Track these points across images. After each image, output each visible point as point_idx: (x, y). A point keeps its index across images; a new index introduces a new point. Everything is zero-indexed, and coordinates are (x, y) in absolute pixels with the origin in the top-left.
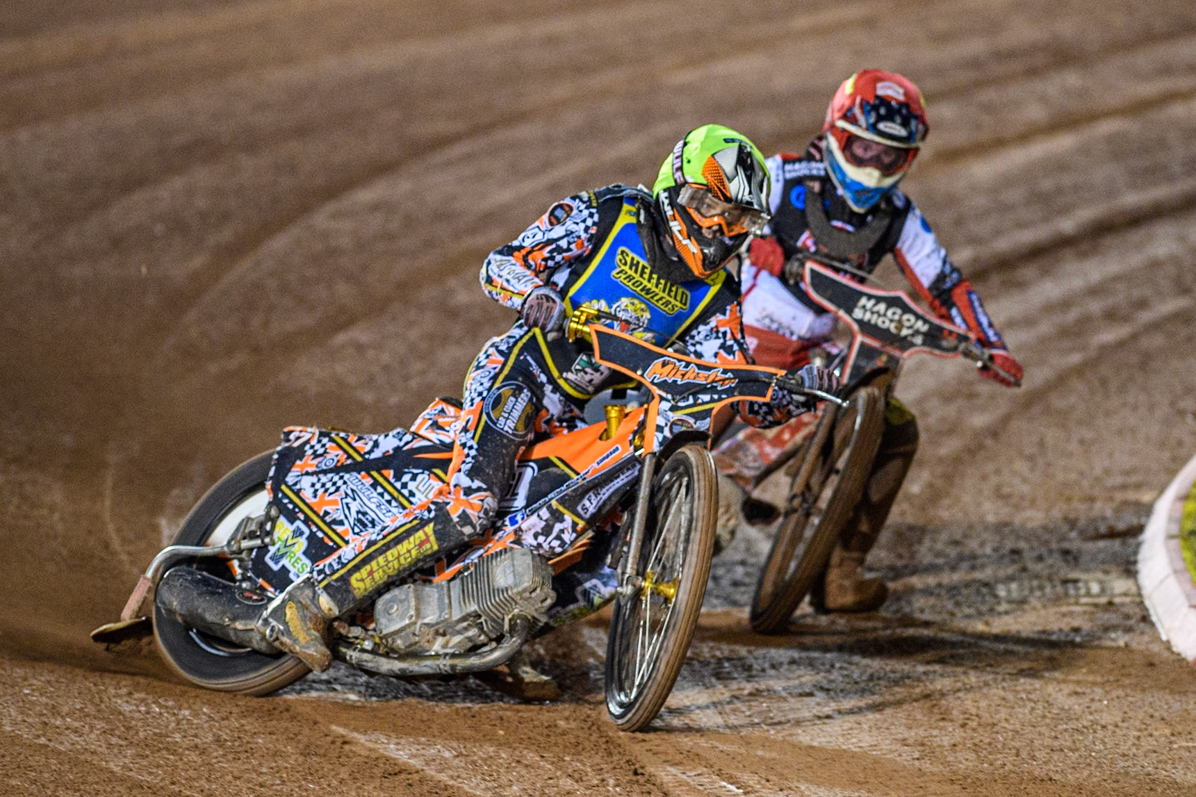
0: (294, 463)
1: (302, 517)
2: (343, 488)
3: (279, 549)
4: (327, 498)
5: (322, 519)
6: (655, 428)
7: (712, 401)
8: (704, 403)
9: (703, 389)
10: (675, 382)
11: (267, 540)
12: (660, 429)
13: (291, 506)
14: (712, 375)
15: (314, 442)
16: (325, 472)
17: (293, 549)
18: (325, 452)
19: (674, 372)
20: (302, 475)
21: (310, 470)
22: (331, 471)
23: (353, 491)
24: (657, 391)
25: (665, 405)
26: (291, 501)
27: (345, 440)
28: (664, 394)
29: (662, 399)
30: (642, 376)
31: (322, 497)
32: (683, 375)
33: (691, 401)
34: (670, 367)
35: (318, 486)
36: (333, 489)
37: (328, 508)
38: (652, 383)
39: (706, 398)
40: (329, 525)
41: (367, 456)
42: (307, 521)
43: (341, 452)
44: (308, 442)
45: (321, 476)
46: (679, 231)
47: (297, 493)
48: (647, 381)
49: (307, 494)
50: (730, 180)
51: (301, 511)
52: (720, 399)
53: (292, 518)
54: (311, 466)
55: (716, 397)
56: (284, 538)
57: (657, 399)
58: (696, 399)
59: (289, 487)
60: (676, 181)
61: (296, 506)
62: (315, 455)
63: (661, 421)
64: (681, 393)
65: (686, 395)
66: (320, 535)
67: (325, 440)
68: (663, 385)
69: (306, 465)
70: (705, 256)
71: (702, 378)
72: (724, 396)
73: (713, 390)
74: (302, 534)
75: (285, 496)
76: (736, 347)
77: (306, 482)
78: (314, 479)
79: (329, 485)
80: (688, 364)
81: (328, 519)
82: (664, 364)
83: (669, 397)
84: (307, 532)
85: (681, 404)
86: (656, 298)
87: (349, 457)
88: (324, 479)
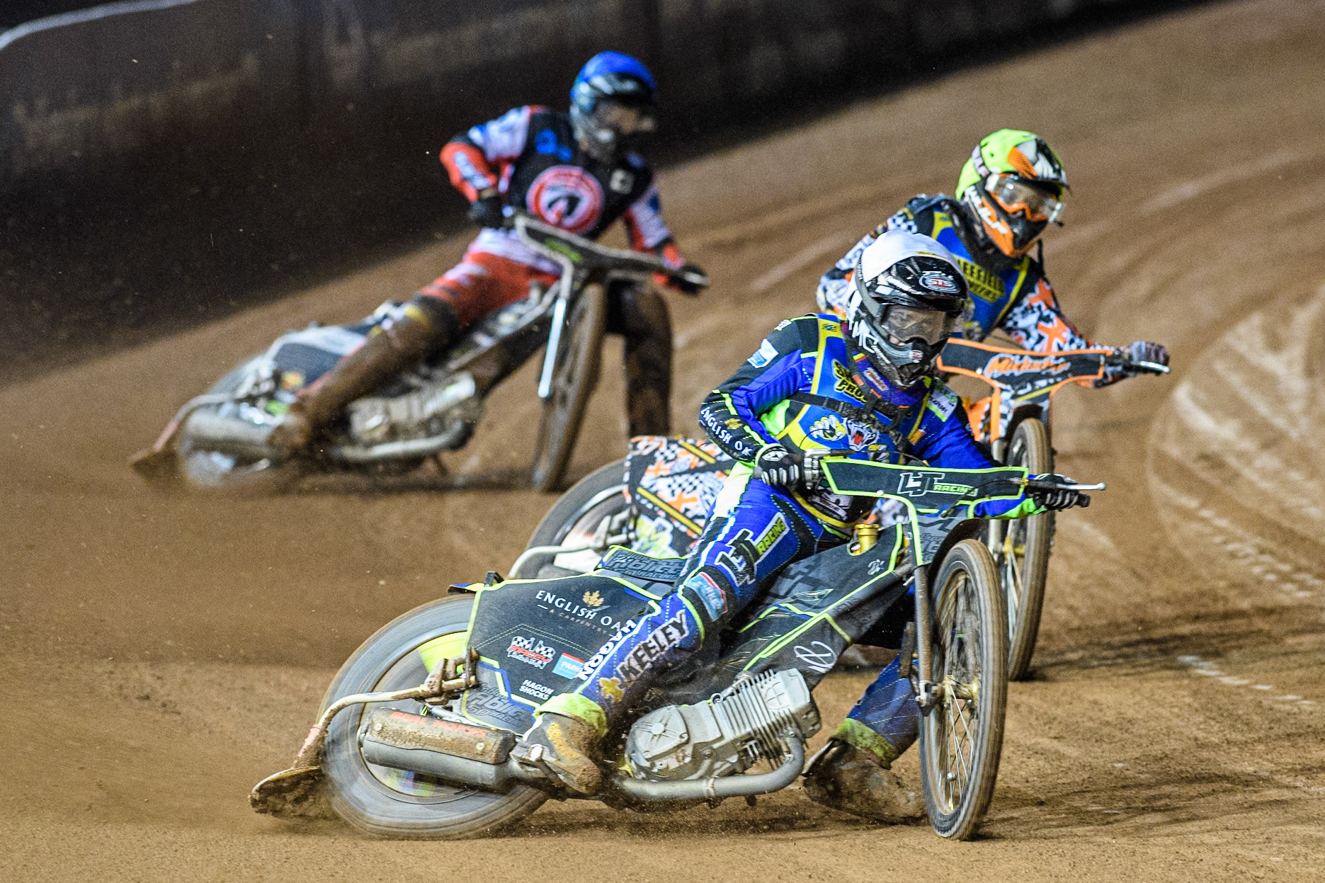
0: (646, 468)
1: (662, 514)
2: (700, 487)
3: (642, 544)
4: (685, 496)
5: (684, 514)
6: (999, 416)
7: (1049, 385)
8: (1041, 388)
9: (1038, 376)
10: (1012, 374)
11: (632, 536)
12: (1004, 416)
13: (650, 506)
14: (1045, 362)
15: (663, 449)
16: (680, 474)
17: (657, 543)
18: (676, 457)
19: (1010, 366)
20: (657, 478)
21: (665, 473)
22: (685, 473)
23: (711, 489)
24: (997, 385)
25: (1006, 396)
26: (650, 502)
27: (693, 445)
28: (1004, 386)
29: (1002, 390)
30: (982, 374)
31: (680, 496)
32: (1019, 367)
33: (1029, 387)
34: (1005, 362)
35: (675, 486)
36: (691, 488)
37: (688, 505)
38: (992, 378)
39: (1042, 383)
40: (691, 520)
41: (719, 458)
42: (669, 517)
43: (692, 456)
44: (657, 449)
45: (677, 478)
46: (990, 217)
47: (655, 494)
48: (987, 377)
49: (665, 494)
50: (1034, 164)
51: (661, 509)
52: (1056, 383)
53: (653, 516)
54: (665, 470)
55: (1051, 381)
56: (647, 533)
57: (997, 392)
58: (1033, 385)
59: (647, 490)
60: (981, 176)
61: (655, 505)
62: (667, 460)
63: (1004, 409)
64: (1018, 383)
65: (1023, 384)
66: (683, 529)
67: (674, 447)
68: (1002, 379)
69: (658, 469)
70: (1015, 235)
71: (1037, 367)
72: (1059, 379)
73: (1048, 376)
74: (664, 529)
75: (643, 497)
76: (1053, 315)
77: (662, 485)
78: (670, 481)
79: (685, 485)
80: (1022, 357)
81: (690, 514)
82: (1001, 360)
83: (1009, 387)
84: (669, 527)
85: (1021, 392)
86: (979, 290)
87: (701, 459)
88: (679, 480)
